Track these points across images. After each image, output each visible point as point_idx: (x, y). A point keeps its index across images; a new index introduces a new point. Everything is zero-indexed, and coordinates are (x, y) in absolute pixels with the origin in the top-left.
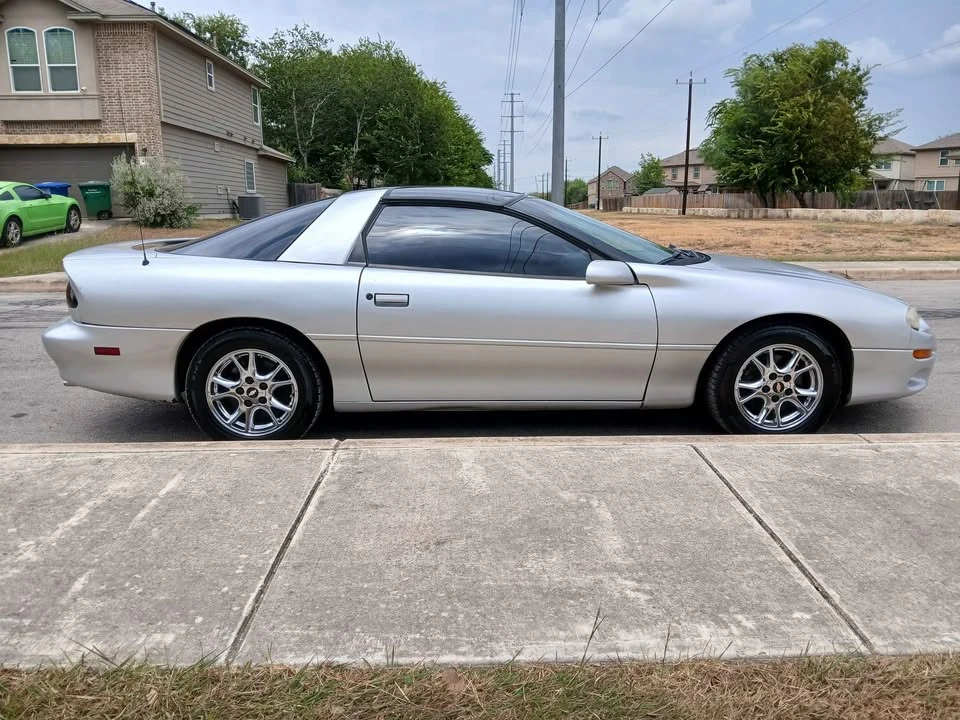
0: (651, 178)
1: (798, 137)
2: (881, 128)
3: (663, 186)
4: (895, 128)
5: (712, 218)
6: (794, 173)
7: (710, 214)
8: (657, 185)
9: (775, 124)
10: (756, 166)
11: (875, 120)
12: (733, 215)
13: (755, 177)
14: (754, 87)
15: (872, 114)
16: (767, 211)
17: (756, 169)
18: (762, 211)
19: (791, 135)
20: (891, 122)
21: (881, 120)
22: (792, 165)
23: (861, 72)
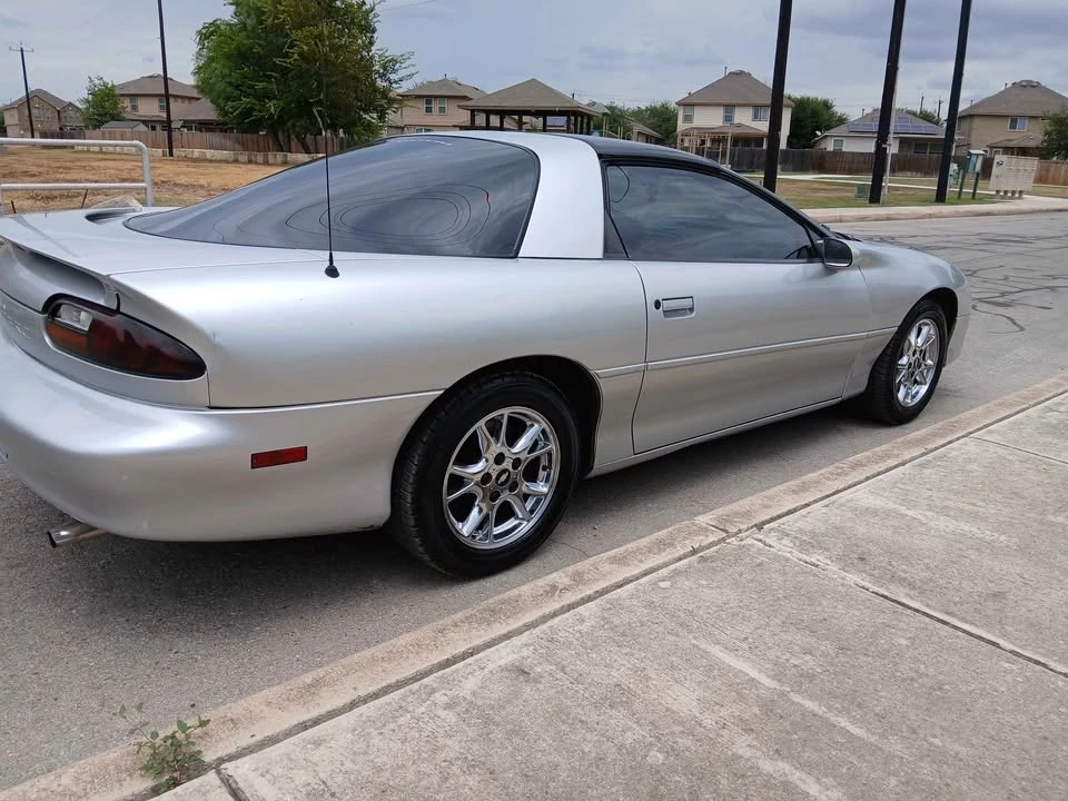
0: (106, 108)
1: (316, 73)
2: (394, 71)
3: (123, 119)
4: (408, 72)
5: (211, 161)
6: (316, 113)
7: (209, 156)
8: (116, 117)
9: (286, 55)
10: (271, 104)
11: (390, 61)
12: (241, 158)
13: (271, 116)
14: (258, 9)
15: (386, 54)
16: (286, 156)
17: (272, 107)
18: (280, 156)
19: (307, 71)
20: (403, 65)
21: (394, 61)
22: (312, 104)
23: (368, 7)
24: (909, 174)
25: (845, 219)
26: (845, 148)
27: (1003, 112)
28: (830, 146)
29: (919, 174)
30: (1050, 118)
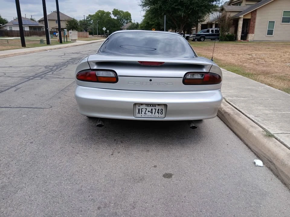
24: (35, 36)
25: (52, 49)
26: (13, 29)
27: (53, 19)
28: (8, 29)
29: (38, 36)
30: (66, 21)
